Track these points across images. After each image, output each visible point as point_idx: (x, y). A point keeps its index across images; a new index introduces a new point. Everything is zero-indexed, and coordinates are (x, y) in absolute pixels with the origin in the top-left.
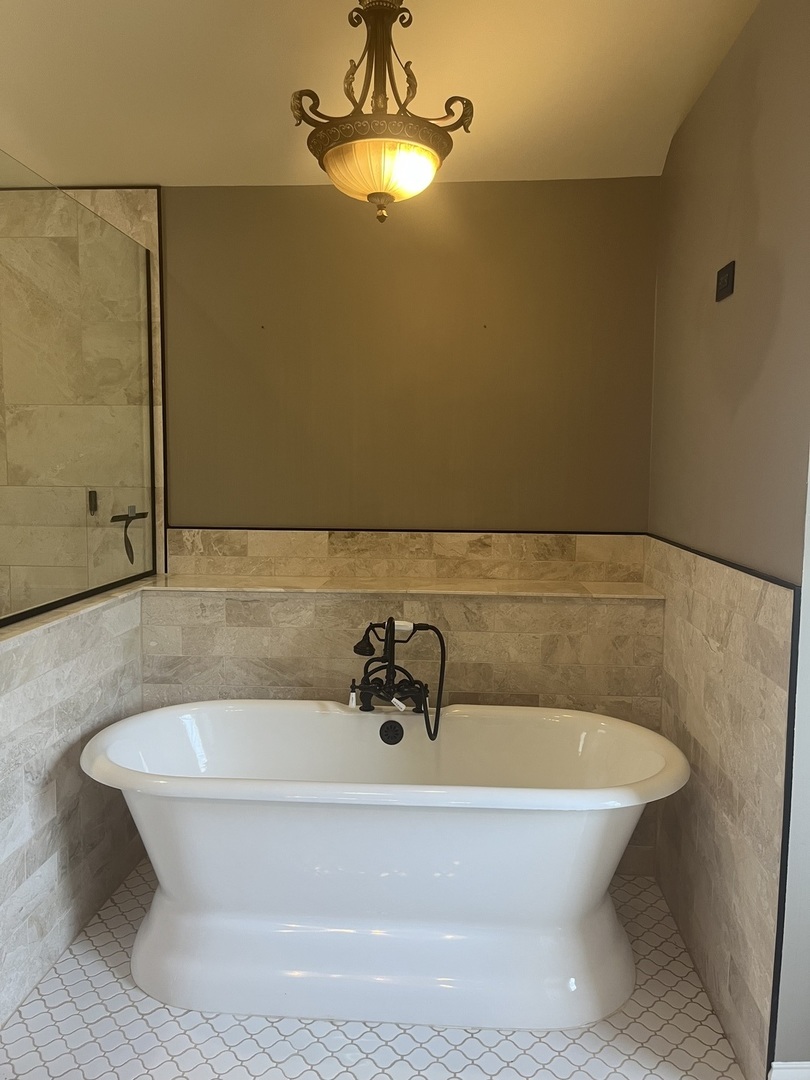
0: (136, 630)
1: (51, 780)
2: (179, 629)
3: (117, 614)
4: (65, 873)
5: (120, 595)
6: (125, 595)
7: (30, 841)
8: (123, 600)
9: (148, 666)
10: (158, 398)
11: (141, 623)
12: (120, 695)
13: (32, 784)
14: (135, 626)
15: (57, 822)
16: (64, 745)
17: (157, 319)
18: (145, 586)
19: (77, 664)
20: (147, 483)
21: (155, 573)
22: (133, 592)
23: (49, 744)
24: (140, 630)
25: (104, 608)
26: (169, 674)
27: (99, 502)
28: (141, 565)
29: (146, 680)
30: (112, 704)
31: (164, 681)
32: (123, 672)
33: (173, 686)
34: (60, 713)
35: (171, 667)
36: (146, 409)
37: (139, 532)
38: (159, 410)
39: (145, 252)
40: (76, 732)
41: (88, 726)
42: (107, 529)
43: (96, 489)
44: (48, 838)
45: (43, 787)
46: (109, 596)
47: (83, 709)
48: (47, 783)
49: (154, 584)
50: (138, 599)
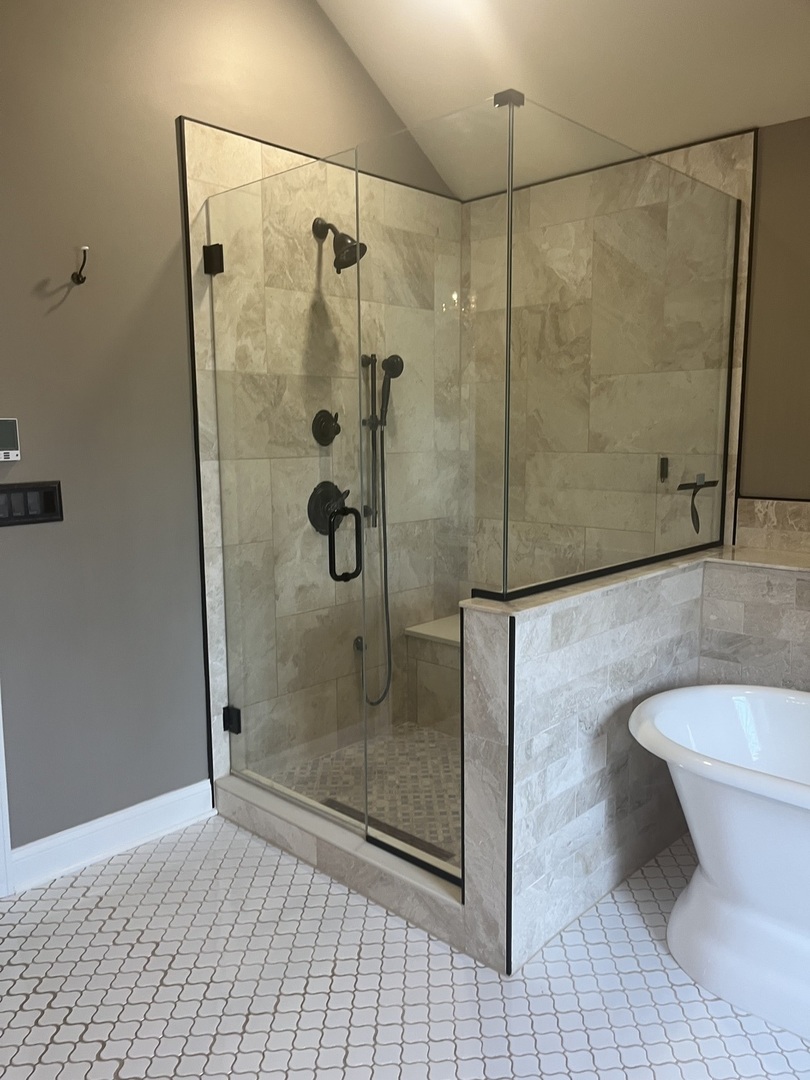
0: (696, 601)
1: (603, 733)
2: (742, 606)
3: (677, 584)
4: (612, 821)
5: (681, 564)
6: (686, 565)
7: (581, 784)
8: (684, 570)
9: (707, 639)
10: (739, 359)
11: (702, 594)
12: (674, 665)
13: (585, 733)
14: (694, 597)
15: (606, 773)
16: (616, 704)
17: (743, 274)
18: (709, 557)
19: (633, 628)
20: (720, 450)
21: (722, 544)
22: (694, 563)
23: (603, 700)
24: (699, 602)
25: (664, 577)
26: (728, 651)
27: (669, 469)
28: (707, 534)
29: (703, 653)
30: (666, 672)
31: (722, 657)
32: (679, 642)
33: (732, 664)
34: (613, 672)
35: (730, 644)
36: (724, 372)
37: (707, 501)
38: (738, 372)
39: (735, 203)
40: (629, 693)
41: (641, 689)
42: (676, 497)
43: (669, 457)
44: (598, 785)
45: (595, 738)
46: (670, 565)
47: (637, 672)
48: (599, 735)
49: (721, 556)
50: (700, 570)
